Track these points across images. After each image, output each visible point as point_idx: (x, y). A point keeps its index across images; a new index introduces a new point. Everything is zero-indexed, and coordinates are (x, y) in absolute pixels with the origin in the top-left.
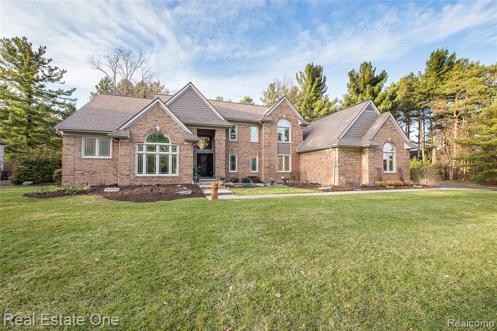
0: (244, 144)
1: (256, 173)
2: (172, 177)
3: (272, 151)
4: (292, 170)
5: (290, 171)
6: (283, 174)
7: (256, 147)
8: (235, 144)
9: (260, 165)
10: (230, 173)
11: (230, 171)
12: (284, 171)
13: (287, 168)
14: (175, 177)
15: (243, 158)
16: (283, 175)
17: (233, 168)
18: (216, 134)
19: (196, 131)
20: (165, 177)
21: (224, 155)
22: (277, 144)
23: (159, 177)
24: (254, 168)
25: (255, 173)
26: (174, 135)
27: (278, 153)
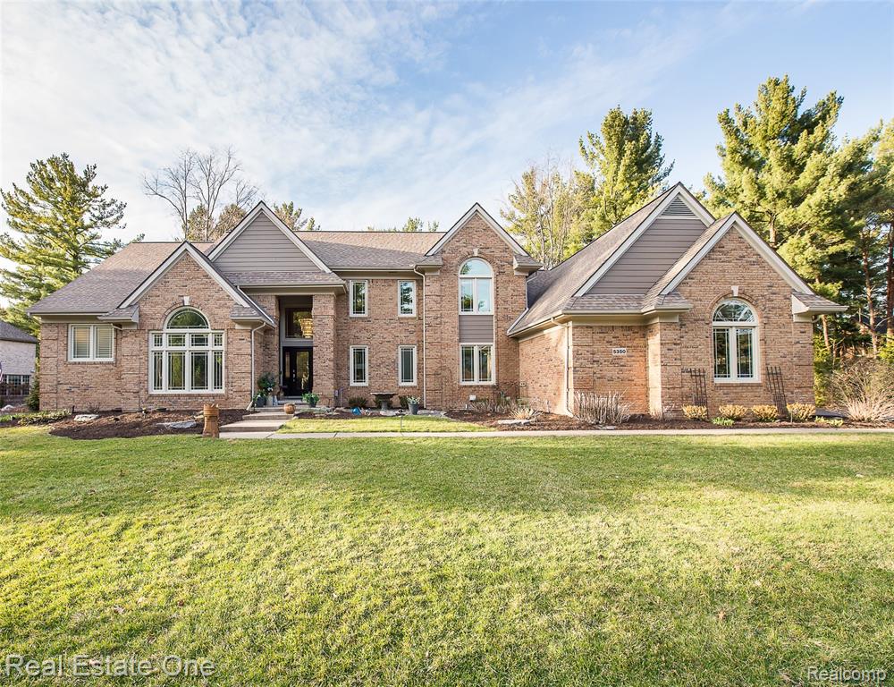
0: (381, 322)
1: (412, 387)
2: (214, 396)
3: (445, 336)
4: (498, 380)
5: (493, 382)
6: (475, 389)
7: (411, 328)
8: (363, 324)
9: (420, 369)
10: (353, 387)
11: (353, 384)
12: (476, 382)
13: (484, 374)
14: (217, 395)
15: (381, 355)
16: (472, 393)
17: (360, 374)
18: (315, 304)
19: (274, 300)
20: (199, 395)
21: (332, 349)
22: (457, 320)
23: (190, 396)
24: (407, 376)
25: (408, 387)
26: (216, 311)
27: (460, 341)
